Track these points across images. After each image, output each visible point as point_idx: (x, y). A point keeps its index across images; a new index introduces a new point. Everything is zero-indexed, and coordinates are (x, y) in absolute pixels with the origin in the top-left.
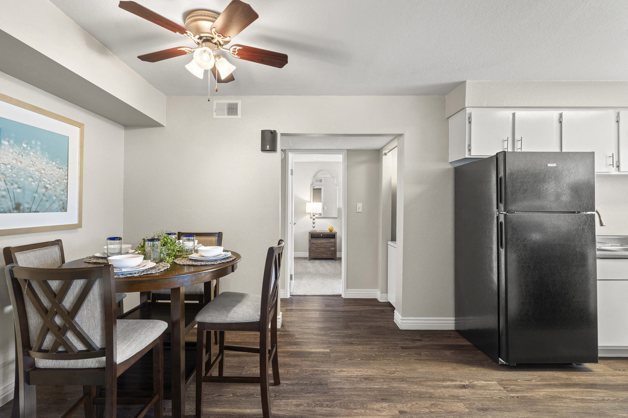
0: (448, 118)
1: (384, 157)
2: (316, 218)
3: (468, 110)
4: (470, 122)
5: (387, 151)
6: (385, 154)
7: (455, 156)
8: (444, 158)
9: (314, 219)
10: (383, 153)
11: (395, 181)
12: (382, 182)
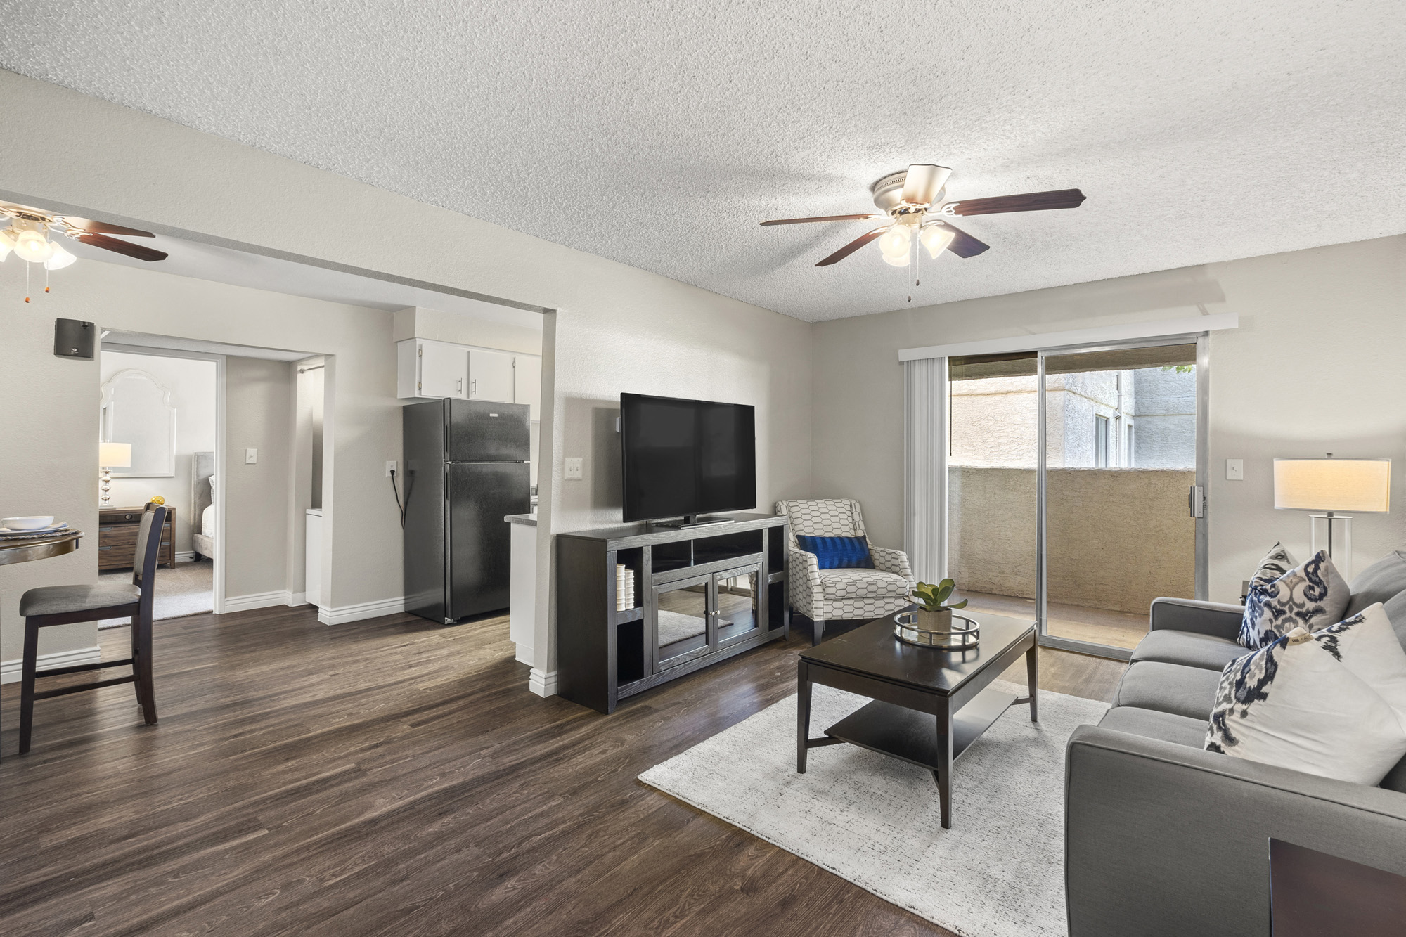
0: (397, 342)
1: (299, 375)
2: (112, 478)
3: (419, 342)
4: (420, 356)
5: (305, 367)
6: (302, 371)
7: (405, 393)
8: (391, 393)
9: (107, 481)
10: (299, 369)
11: (319, 414)
12: (296, 416)
